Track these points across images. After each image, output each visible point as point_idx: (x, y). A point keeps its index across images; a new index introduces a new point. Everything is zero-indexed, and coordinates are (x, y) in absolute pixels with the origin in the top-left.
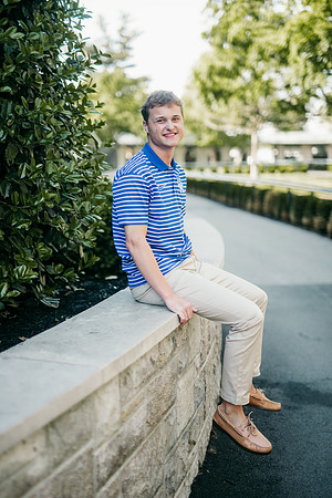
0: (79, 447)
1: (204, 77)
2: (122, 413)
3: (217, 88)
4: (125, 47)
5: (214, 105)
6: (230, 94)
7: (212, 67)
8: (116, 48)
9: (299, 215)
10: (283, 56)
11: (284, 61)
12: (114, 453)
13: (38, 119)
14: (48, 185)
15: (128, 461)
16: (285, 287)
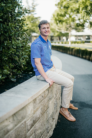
0: (22, 121)
1: (56, 17)
2: (34, 111)
3: (60, 20)
4: (34, 9)
5: (59, 25)
6: (63, 22)
7: (58, 14)
8: (31, 9)
9: (82, 55)
10: (78, 11)
11: (78, 12)
12: (32, 122)
13: (9, 29)
14: (13, 47)
15: (36, 124)
16: (79, 75)
